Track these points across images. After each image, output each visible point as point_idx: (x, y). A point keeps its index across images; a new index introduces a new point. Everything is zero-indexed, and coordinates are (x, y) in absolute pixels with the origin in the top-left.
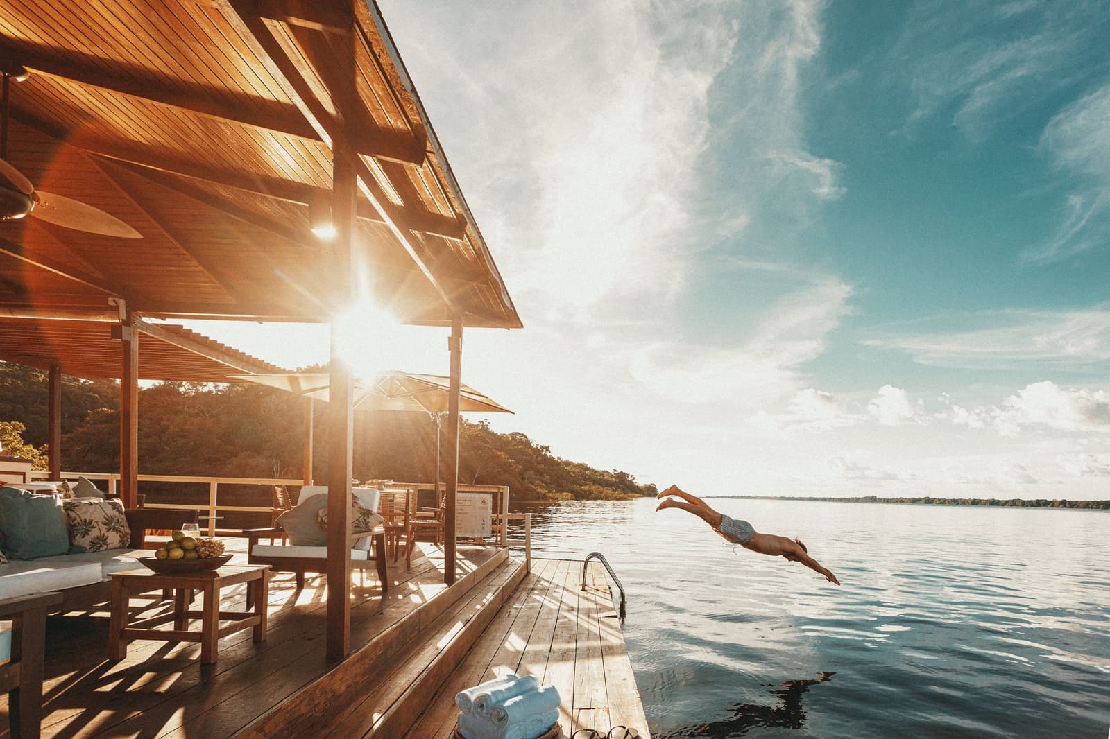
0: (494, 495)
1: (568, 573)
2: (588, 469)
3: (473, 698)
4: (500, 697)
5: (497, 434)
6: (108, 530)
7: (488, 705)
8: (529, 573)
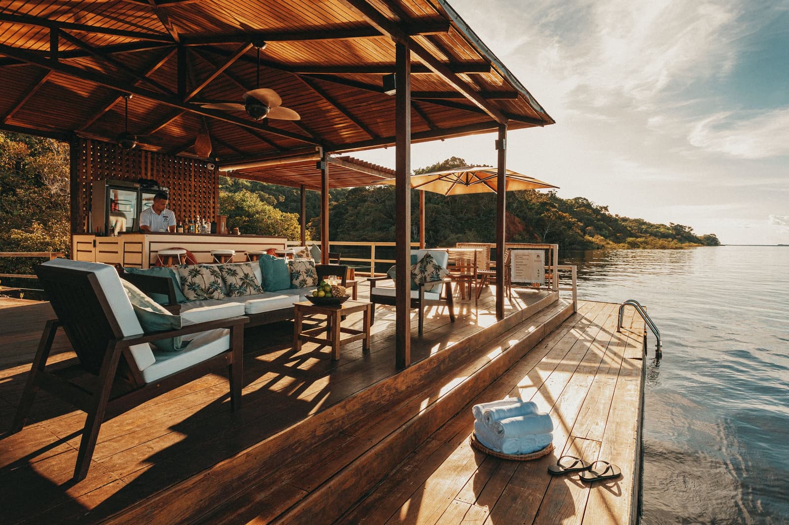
0: (547, 251)
1: (610, 316)
2: (645, 223)
3: (483, 412)
4: (502, 415)
5: (563, 200)
6: (307, 276)
7: (492, 419)
8: (575, 313)
